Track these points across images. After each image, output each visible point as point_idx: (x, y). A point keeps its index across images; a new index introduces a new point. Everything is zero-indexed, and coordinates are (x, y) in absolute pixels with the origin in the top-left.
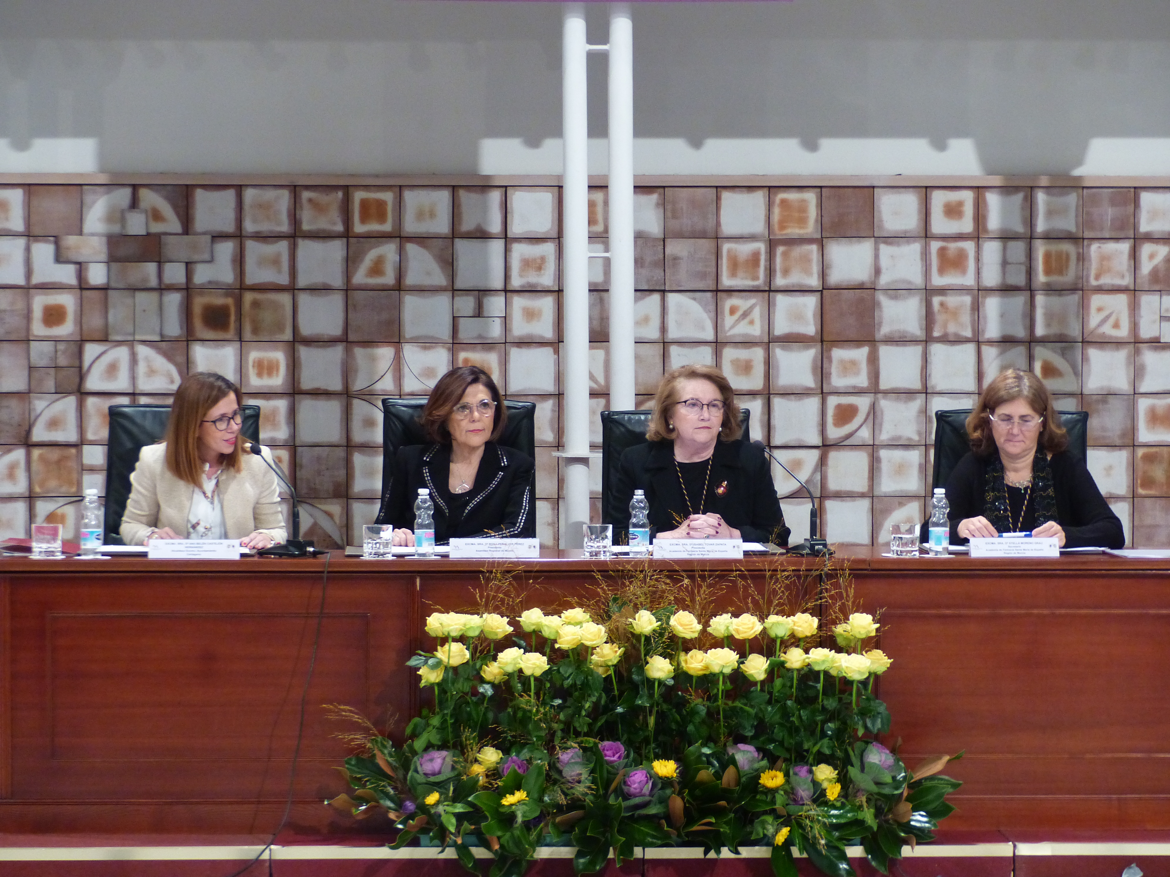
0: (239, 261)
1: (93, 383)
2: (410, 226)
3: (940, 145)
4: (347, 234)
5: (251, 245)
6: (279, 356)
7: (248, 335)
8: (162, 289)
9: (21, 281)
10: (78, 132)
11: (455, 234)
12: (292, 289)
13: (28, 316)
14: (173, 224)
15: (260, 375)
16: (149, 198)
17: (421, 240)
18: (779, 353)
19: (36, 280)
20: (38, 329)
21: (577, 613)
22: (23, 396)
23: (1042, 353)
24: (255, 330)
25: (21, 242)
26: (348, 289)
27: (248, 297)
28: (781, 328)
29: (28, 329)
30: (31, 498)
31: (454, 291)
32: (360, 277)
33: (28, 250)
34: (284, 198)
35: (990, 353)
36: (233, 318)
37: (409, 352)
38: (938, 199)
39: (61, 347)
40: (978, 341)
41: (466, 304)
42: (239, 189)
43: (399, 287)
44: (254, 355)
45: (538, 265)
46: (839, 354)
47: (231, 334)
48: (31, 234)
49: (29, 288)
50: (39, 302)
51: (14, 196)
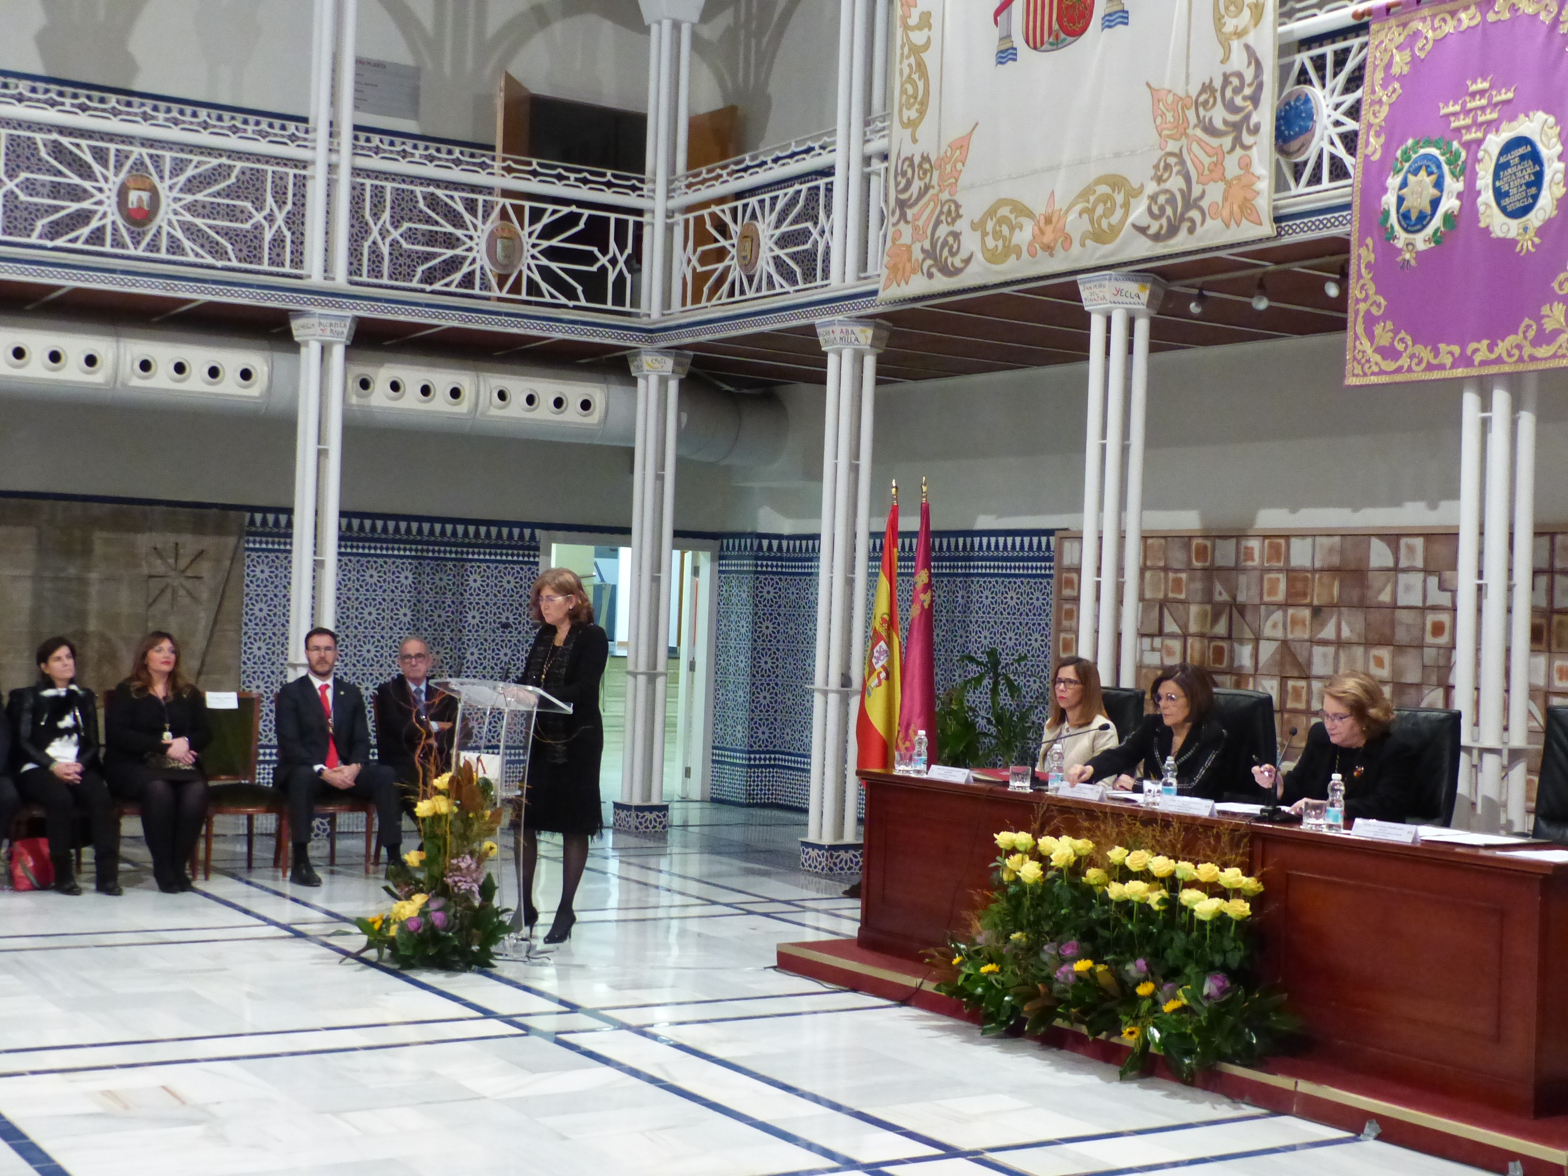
5: (1558, 578)
7: (1554, 647)
9: (1420, 604)
13: (1423, 629)
15: (1561, 679)
19: (1429, 603)
20: (1429, 639)
22: (1418, 686)
24: (1559, 645)
25: (1421, 575)
27: (1556, 618)
29: (1423, 639)
33: (1425, 581)
36: (1545, 634)
39: (1442, 651)
42: (1552, 535)
44: (1558, 663)
47: (1543, 646)
48: (1427, 571)
49: (1424, 609)
50: (1431, 618)
51: (1419, 543)
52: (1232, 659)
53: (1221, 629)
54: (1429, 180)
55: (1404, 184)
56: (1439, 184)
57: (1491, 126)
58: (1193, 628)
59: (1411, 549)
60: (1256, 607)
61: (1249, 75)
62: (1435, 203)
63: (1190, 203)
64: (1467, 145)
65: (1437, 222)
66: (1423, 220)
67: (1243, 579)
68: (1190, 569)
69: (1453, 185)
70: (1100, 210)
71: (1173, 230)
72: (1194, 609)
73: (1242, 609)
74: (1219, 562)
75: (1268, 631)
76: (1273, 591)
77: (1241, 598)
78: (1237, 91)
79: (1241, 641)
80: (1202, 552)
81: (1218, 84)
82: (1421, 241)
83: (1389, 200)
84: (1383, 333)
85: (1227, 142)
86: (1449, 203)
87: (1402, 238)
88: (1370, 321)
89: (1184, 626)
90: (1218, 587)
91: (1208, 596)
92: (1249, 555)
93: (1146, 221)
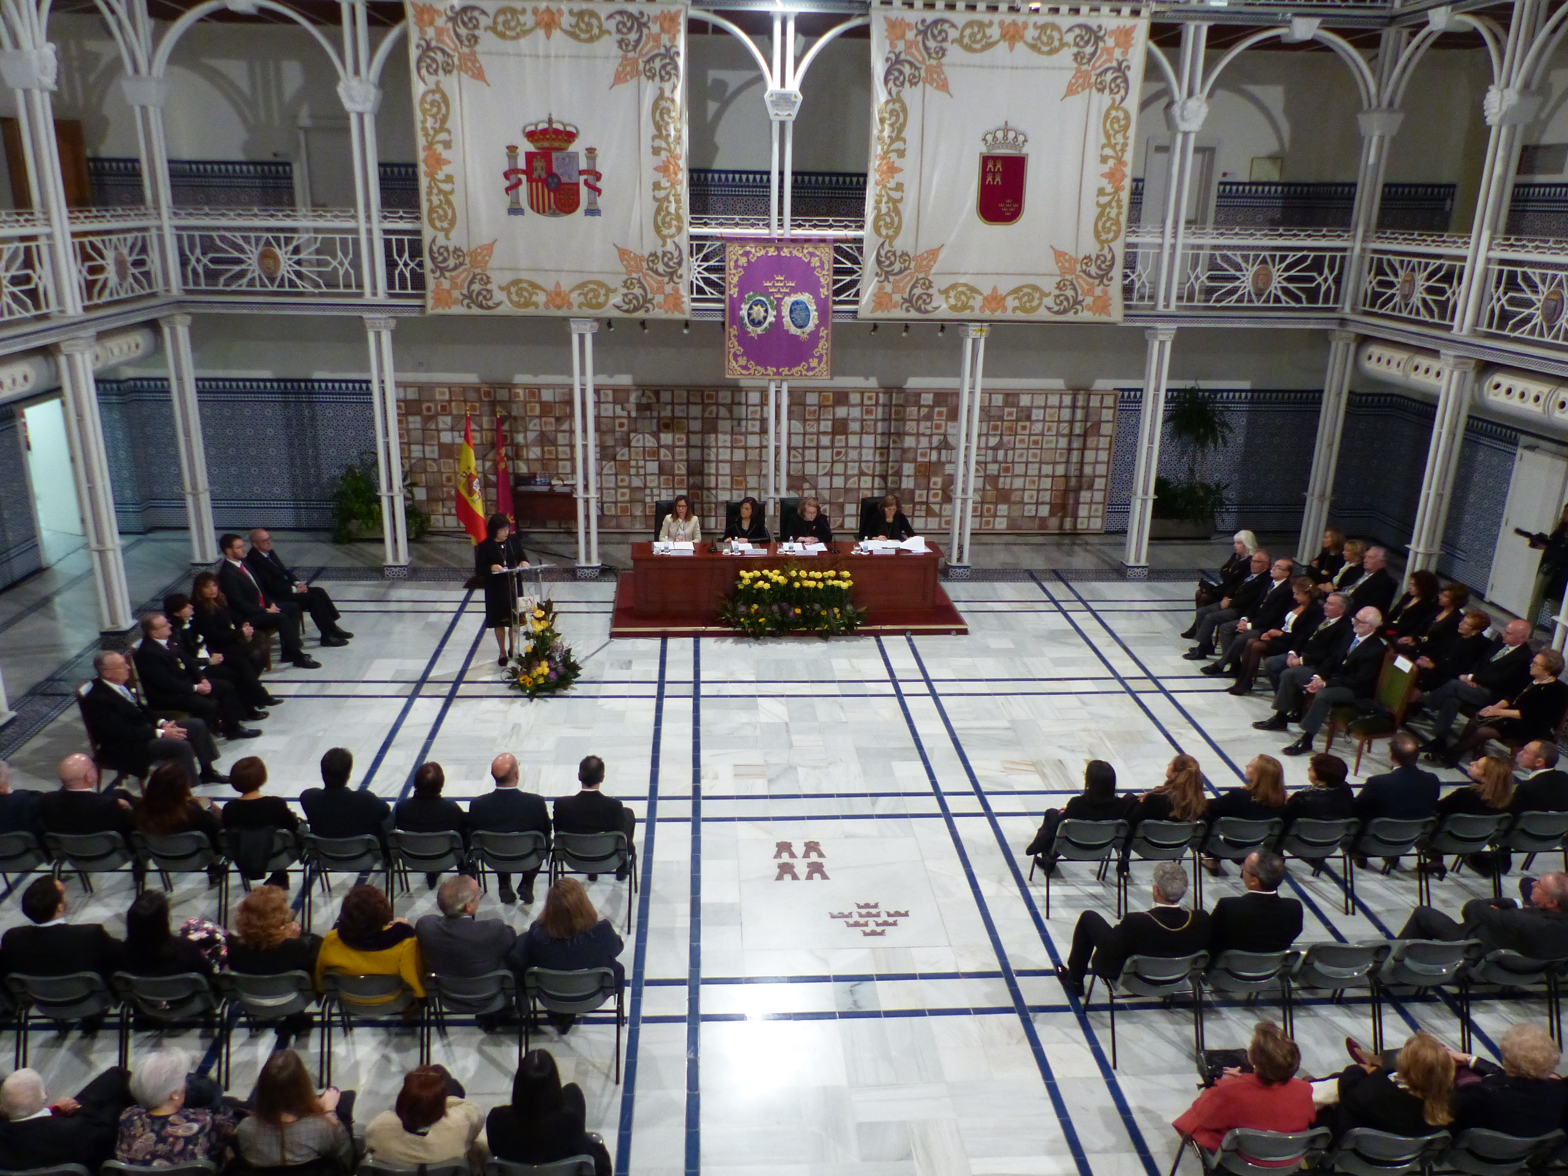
0: (673, 411)
1: (633, 444)
2: (721, 401)
3: (867, 378)
4: (703, 403)
5: (676, 406)
6: (684, 437)
7: (675, 431)
8: (651, 418)
9: (612, 415)
10: (627, 373)
11: (733, 403)
12: (687, 418)
13: (614, 425)
14: (654, 400)
16: (648, 393)
17: (723, 405)
18: (822, 437)
19: (616, 415)
20: (617, 429)
21: (777, 572)
22: (614, 447)
23: (893, 438)
24: (677, 430)
25: (612, 405)
26: (703, 418)
27: (675, 420)
28: (822, 429)
29: (614, 429)
30: (616, 475)
31: (732, 419)
32: (706, 415)
33: (614, 407)
34: (685, 394)
35: (879, 437)
36: (671, 426)
37: (720, 436)
38: (866, 395)
39: (623, 434)
40: (875, 433)
41: (735, 423)
42: (673, 390)
43: (717, 418)
45: (755, 412)
46: (838, 437)
47: (671, 430)
48: (615, 402)
49: (614, 418)
50: (617, 422)
51: (610, 393)
52: (512, 439)
53: (506, 427)
54: (762, 310)
55: (751, 308)
56: (766, 311)
57: (788, 294)
58: (485, 426)
59: (606, 395)
60: (523, 418)
61: (676, 254)
62: (765, 318)
63: (646, 300)
64: (778, 299)
65: (766, 324)
66: (760, 323)
67: (514, 406)
68: (480, 401)
69: (772, 313)
70: (591, 295)
71: (636, 309)
72: (485, 419)
73: (515, 418)
74: (498, 398)
75: (531, 426)
76: (532, 410)
77: (514, 413)
78: (670, 259)
79: (518, 432)
80: (488, 394)
81: (660, 254)
82: (759, 330)
83: (744, 313)
84: (743, 361)
85: (666, 279)
86: (771, 319)
87: (750, 328)
88: (736, 356)
89: (481, 426)
90: (498, 409)
91: (493, 413)
92: (517, 395)
93: (621, 304)
